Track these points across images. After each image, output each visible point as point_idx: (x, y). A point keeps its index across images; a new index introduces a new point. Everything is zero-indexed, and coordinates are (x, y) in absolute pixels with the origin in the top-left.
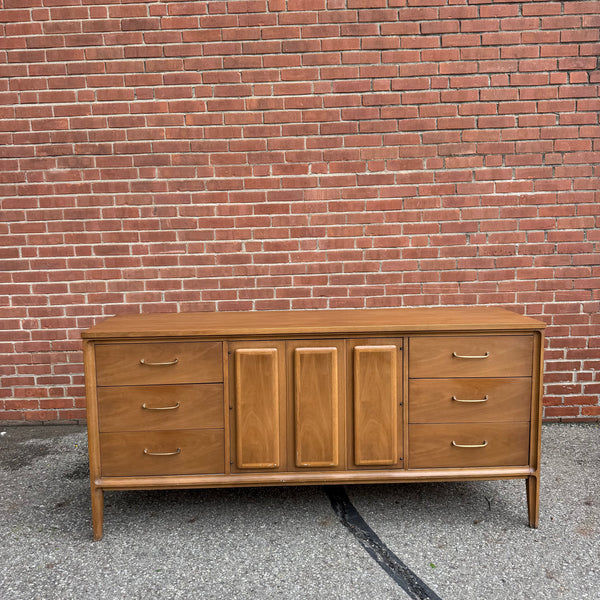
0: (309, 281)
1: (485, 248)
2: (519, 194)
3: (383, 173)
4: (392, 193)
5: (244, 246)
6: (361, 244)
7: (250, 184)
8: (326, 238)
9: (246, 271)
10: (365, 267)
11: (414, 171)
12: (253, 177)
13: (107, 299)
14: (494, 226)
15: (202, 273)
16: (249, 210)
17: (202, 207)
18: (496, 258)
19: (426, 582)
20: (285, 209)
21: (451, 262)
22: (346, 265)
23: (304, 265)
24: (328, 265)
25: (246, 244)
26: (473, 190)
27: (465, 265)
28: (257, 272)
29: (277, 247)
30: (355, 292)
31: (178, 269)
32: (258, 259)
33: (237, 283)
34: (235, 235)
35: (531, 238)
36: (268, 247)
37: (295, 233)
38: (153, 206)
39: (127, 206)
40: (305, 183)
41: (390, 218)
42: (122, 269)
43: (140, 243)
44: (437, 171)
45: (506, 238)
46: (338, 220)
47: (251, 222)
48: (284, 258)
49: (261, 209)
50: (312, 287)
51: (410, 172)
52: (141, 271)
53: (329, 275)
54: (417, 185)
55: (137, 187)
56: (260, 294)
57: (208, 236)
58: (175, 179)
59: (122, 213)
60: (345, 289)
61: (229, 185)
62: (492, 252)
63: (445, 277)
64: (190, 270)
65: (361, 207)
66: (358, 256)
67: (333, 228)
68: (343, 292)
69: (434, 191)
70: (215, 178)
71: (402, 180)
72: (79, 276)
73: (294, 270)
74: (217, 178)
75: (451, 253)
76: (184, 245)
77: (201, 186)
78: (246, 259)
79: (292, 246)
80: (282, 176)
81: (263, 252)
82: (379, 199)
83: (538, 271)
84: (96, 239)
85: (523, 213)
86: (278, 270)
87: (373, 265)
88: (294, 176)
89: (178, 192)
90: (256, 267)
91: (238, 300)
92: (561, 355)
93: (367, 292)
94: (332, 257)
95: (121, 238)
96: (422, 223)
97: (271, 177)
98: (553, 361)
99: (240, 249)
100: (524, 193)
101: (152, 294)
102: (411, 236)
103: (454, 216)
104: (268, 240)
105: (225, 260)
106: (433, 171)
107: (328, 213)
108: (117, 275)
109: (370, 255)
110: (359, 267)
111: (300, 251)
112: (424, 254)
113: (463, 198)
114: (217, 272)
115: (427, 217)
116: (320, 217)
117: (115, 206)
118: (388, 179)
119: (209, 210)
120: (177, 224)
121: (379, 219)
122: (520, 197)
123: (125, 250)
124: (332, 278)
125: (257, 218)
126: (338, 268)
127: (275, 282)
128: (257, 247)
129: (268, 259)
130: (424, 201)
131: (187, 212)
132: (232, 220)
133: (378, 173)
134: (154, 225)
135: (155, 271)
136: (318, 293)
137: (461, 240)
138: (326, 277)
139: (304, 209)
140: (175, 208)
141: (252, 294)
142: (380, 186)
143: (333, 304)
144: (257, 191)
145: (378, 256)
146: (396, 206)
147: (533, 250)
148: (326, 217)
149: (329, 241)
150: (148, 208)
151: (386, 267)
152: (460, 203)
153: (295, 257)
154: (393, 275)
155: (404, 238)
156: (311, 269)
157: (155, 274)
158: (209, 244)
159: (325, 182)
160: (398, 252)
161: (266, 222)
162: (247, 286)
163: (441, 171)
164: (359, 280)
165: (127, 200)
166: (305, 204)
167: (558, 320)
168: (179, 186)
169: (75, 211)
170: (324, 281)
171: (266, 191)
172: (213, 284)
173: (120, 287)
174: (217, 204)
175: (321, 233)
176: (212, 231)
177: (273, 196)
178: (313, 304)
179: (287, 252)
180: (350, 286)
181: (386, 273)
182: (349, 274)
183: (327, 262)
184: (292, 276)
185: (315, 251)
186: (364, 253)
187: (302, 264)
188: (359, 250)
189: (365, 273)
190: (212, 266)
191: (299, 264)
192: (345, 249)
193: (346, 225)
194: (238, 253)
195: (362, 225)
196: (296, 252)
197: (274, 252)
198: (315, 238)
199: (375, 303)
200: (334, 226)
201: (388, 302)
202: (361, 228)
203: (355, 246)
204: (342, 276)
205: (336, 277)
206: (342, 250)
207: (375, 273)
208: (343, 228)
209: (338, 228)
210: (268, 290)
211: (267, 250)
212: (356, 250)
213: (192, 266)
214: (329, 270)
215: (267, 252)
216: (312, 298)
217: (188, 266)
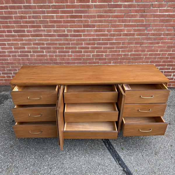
0: (89, 44)
1: (151, 33)
2: (167, 13)
3: (118, 3)
4: (121, 11)
5: (66, 31)
6: (108, 31)
7: (68, 7)
8: (96, 28)
9: (67, 40)
10: (109, 40)
11: (130, 3)
12: (69, 4)
13: (20, 48)
14: (156, 25)
15: (51, 40)
16: (67, 17)
17: (50, 16)
18: (154, 37)
19: (120, 155)
20: (81, 17)
21: (139, 38)
22: (102, 38)
25: (67, 30)
26: (151, 11)
27: (143, 39)
28: (71, 40)
29: (78, 31)
30: (105, 48)
31: (43, 38)
32: (71, 36)
33: (64, 44)
34: (63, 26)
35: (168, 30)
36: (75, 31)
37: (85, 26)
38: (32, 15)
39: (22, 15)
40: (89, 7)
41: (119, 21)
42: (24, 38)
43: (29, 29)
44: (139, 3)
45: (159, 30)
46: (101, 21)
47: (68, 22)
48: (80, 36)
49: (72, 17)
50: (90, 46)
51: (128, 3)
52: (30, 39)
53: (96, 42)
54: (130, 9)
55: (25, 7)
56: (72, 48)
57: (53, 26)
58: (39, 4)
59: (21, 17)
60: (101, 47)
61: (60, 7)
62: (154, 35)
63: (136, 43)
64: (47, 39)
65: (109, 17)
66: (107, 35)
67: (98, 24)
69: (137, 11)
70: (54, 4)
71: (125, 6)
72: (9, 40)
73: (84, 40)
74: (55, 4)
75: (140, 35)
76: (45, 30)
77: (49, 7)
78: (67, 35)
79: (83, 31)
80: (80, 4)
81: (73, 33)
82: (116, 14)
83: (168, 42)
84: (13, 27)
85: (167, 21)
86: (78, 40)
87: (112, 38)
88: (84, 4)
89: (41, 10)
90: (70, 38)
91: (65, 50)
92: (169, 69)
94: (97, 35)
95: (22, 27)
96: (131, 23)
97: (76, 4)
98: (166, 71)
99: (65, 32)
100: (169, 13)
101: (35, 47)
102: (126, 28)
103: (142, 21)
104: (75, 29)
105: (59, 36)
106: (137, 3)
107: (97, 19)
108: (22, 40)
109: (111, 35)
110: (107, 39)
111: (86, 33)
112: (130, 35)
113: (147, 15)
114: (57, 40)
115: (133, 21)
116: (94, 20)
117: (18, 15)
118: (120, 6)
119: (53, 17)
120: (41, 22)
121: (115, 21)
122: (167, 15)
123: (24, 31)
124: (97, 43)
125: (70, 20)
126: (99, 40)
127: (77, 44)
128: (71, 31)
129: (75, 36)
130: (132, 15)
131: (44, 17)
132: (61, 21)
133: (116, 3)
134: (33, 22)
136: (92, 48)
137: (144, 30)
138: (95, 42)
139: (88, 17)
140: (40, 16)
141: (70, 48)
142: (116, 9)
143: (97, 52)
144: (70, 9)
145: (114, 35)
146: (122, 16)
147: (168, 35)
148: (96, 20)
149: (97, 29)
150: (30, 16)
151: (116, 39)
152: (145, 16)
153: (85, 35)
154: (118, 42)
155: (124, 29)
156: (90, 40)
157: (35, 40)
158: (53, 30)
159: (96, 6)
160: (121, 34)
161: (73, 22)
162: (68, 45)
163: (140, 3)
164: (106, 44)
165: (22, 12)
166: (88, 15)
167: (171, 58)
168: (41, 7)
169: (4, 17)
170: (94, 44)
171: (74, 9)
172: (56, 44)
173: (24, 44)
174: (56, 14)
175: (94, 26)
176: (54, 25)
177: (77, 12)
178: (90, 52)
179: (81, 33)
180: (103, 46)
181: (116, 41)
182: (103, 42)
183: (96, 37)
184: (83, 42)
185: (92, 33)
186: (109, 34)
187: (87, 37)
188: (107, 33)
189: (109, 42)
190: (55, 38)
191: (86, 38)
192: (102, 33)
193: (103, 24)
194: (64, 33)
195: (109, 24)
196: (85, 33)
197: (77, 33)
198: (92, 28)
199: (111, 52)
200: (99, 24)
201: (116, 51)
202: (109, 25)
203: (106, 32)
204: (100, 42)
205: (98, 43)
206: (101, 33)
207: (112, 41)
208: (102, 25)
209: (100, 24)
210: (75, 47)
211: (74, 32)
212: (106, 33)
213: (48, 38)
214: (96, 40)
215: (74, 33)
216: (90, 50)
217: (46, 38)
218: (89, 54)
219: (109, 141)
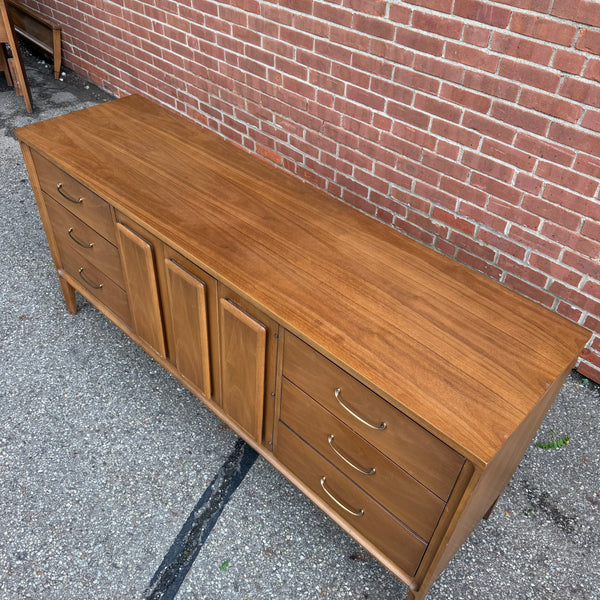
0: (462, 98)
5: (388, 10)
6: (564, 63)
8: (506, 32)
9: (383, 51)
10: (554, 108)
13: (248, 36)
15: (336, 35)
22: (525, 92)
23: (461, 70)
24: (497, 81)
28: (397, 56)
29: (430, 24)
30: (525, 143)
31: (311, 20)
32: (403, 37)
33: (371, 65)
36: (419, 20)
37: (462, 9)
48: (436, 48)
50: (464, 109)
52: (276, 10)
53: (493, 99)
56: (395, 92)
60: (511, 133)
64: (324, 27)
66: (548, 82)
67: (524, 16)
68: (507, 135)
73: (445, 72)
78: (384, 31)
79: (452, 30)
81: (409, 27)
86: (423, 64)
87: (570, 108)
90: (396, 48)
91: (369, 91)
93: (544, 151)
94: (508, 70)
99: (382, 13)
101: (284, 46)
104: (420, 9)
105: (362, 24)
108: (256, 8)
109: (571, 90)
110: (544, 104)
111: (460, 43)
114: (351, 40)
124: (497, 106)
126: (510, 93)
127: (417, 82)
128: (404, 15)
129: (415, 42)
135: (290, 16)
136: (471, 121)
138: (489, 101)
141: (386, 89)
143: (487, 148)
145: (585, 94)
149: (510, 40)
153: (455, 53)
156: (469, 80)
157: (289, 19)
162: (382, 74)
164: (538, 126)
170: (483, 106)
172: (345, 55)
175: (501, 19)
178: (459, 136)
179: (441, 38)
180: (520, 130)
181: (587, 131)
182: (524, 109)
183: (496, 76)
184: (441, 81)
185: (484, 50)
186: (562, 80)
187: (459, 65)
188: (555, 72)
189: (552, 119)
190: (347, 29)
191: (455, 64)
192: (532, 64)
193: (547, 17)
194: (379, 18)
195: (576, 26)
196: (455, 42)
197: (425, 33)
198: (488, 27)
199: (549, 172)
200: (525, 12)
201: (572, 181)
202: (573, 30)
203: (551, 63)
204: (512, 108)
205: (504, 107)
206: (527, 63)
207: (567, 124)
208: (540, 21)
209: (532, 18)
210: (406, 91)
211: (416, 25)
212: (551, 70)
213: (325, 22)
214: (496, 90)
215: (415, 30)
216: (460, 125)
217: (322, 21)
218: (451, 142)
219: (226, 502)
